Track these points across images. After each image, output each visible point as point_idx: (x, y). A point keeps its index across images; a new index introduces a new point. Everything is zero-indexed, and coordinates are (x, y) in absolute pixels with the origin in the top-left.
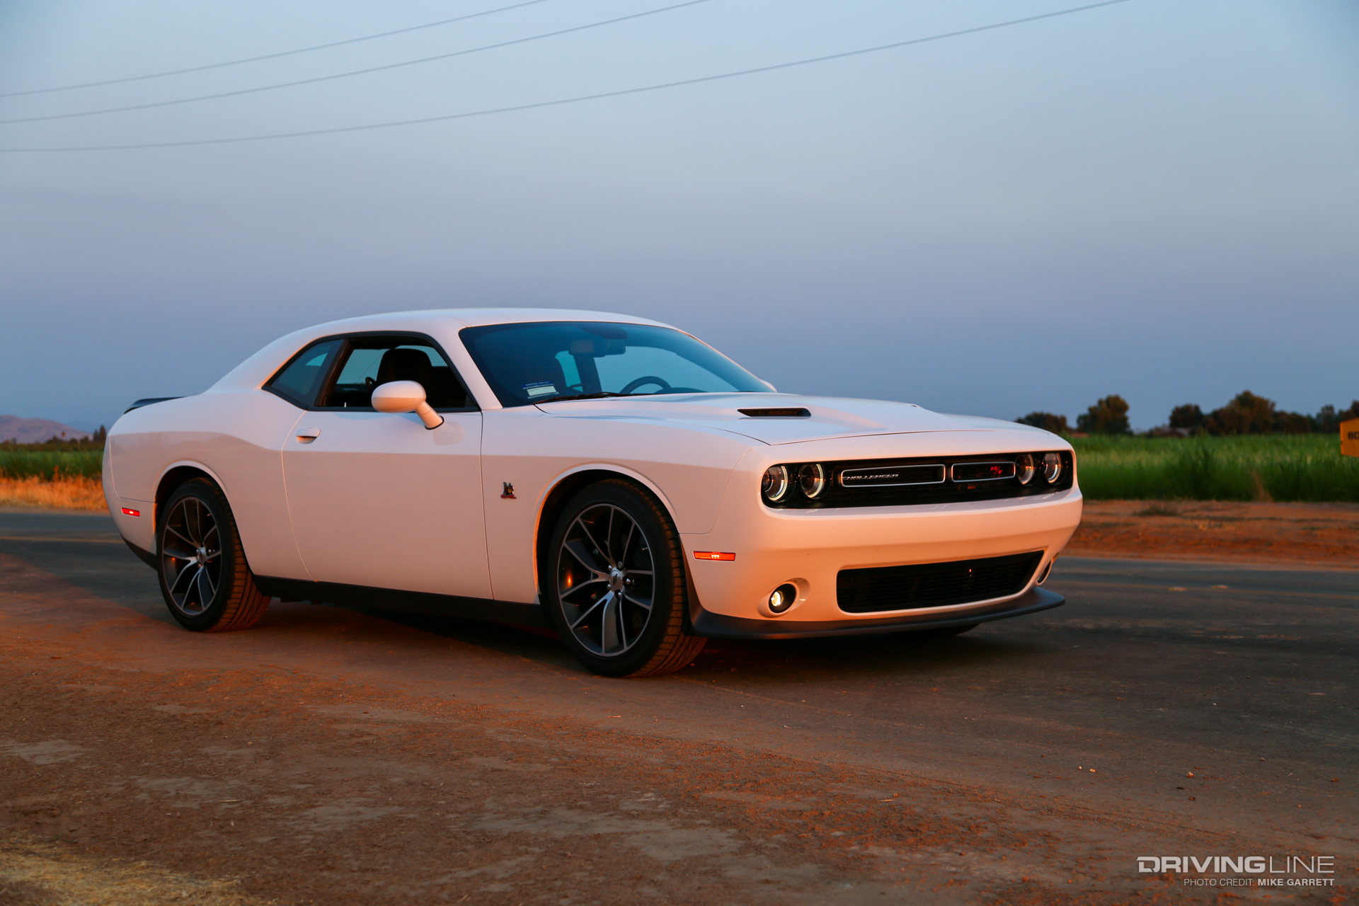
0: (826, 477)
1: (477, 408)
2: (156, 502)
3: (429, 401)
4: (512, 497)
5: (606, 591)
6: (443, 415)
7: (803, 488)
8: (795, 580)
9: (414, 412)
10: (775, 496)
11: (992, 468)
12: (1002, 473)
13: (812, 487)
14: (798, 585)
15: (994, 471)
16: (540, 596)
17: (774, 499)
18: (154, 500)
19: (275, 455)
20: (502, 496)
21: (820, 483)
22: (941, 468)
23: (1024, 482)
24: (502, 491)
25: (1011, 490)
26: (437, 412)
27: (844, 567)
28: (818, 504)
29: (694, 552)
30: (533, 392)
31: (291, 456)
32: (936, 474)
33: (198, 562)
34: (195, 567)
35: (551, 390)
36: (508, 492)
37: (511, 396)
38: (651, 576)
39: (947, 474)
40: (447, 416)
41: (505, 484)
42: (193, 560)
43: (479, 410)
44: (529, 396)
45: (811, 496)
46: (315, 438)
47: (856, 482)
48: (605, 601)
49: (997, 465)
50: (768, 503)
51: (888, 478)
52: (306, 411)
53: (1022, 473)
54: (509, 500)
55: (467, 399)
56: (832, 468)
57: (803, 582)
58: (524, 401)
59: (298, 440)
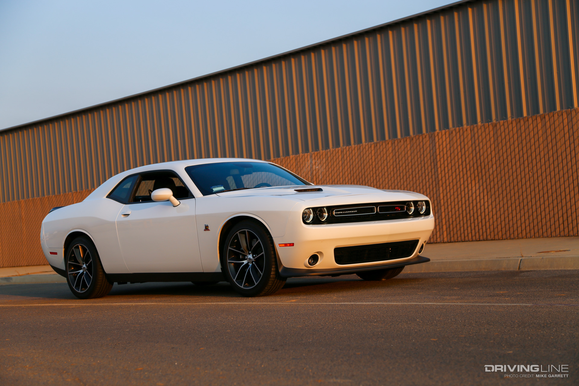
0: (328, 213)
1: (193, 197)
2: (64, 248)
3: (174, 195)
6: (180, 201)
7: (319, 217)
8: (318, 252)
9: (168, 200)
10: (309, 221)
11: (396, 208)
12: (400, 210)
13: (322, 217)
14: (319, 254)
15: (397, 209)
16: (221, 268)
17: (308, 222)
18: (63, 247)
19: (113, 223)
20: (205, 230)
21: (326, 215)
22: (374, 208)
23: (410, 214)
24: (204, 228)
25: (405, 216)
26: (178, 200)
27: (336, 247)
28: (326, 223)
29: (279, 244)
30: (215, 189)
31: (120, 223)
32: (372, 210)
33: (83, 271)
34: (82, 273)
35: (222, 188)
36: (207, 228)
37: (206, 191)
39: (376, 210)
40: (181, 201)
41: (205, 225)
42: (81, 271)
43: (194, 197)
44: (213, 191)
45: (323, 220)
46: (129, 215)
47: (340, 214)
49: (398, 207)
50: (305, 223)
51: (353, 212)
52: (125, 205)
53: (409, 209)
54: (207, 231)
55: (189, 194)
56: (330, 209)
57: (321, 253)
58: (212, 193)
59: (122, 216)
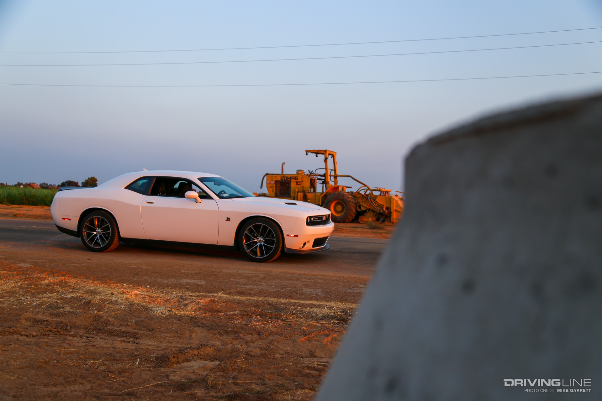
4: (229, 220)
5: (257, 243)
6: (201, 200)
9: (194, 199)
14: (308, 242)
16: (234, 244)
18: (79, 216)
19: (137, 207)
24: (226, 219)
27: (315, 238)
29: (287, 235)
31: (143, 207)
33: (97, 233)
34: (96, 235)
35: (227, 195)
38: (274, 240)
41: (227, 218)
42: (95, 233)
43: (213, 199)
46: (154, 203)
47: (314, 220)
48: (258, 245)
52: (145, 195)
54: (228, 222)
59: (146, 203)
